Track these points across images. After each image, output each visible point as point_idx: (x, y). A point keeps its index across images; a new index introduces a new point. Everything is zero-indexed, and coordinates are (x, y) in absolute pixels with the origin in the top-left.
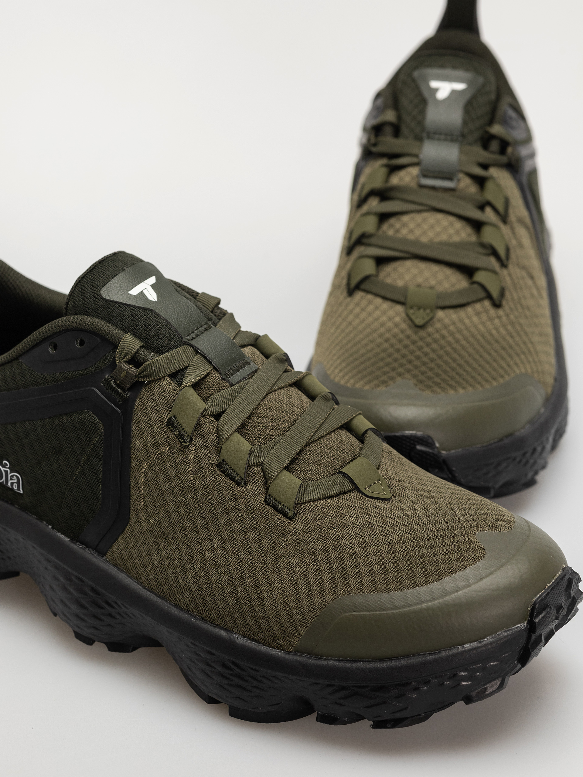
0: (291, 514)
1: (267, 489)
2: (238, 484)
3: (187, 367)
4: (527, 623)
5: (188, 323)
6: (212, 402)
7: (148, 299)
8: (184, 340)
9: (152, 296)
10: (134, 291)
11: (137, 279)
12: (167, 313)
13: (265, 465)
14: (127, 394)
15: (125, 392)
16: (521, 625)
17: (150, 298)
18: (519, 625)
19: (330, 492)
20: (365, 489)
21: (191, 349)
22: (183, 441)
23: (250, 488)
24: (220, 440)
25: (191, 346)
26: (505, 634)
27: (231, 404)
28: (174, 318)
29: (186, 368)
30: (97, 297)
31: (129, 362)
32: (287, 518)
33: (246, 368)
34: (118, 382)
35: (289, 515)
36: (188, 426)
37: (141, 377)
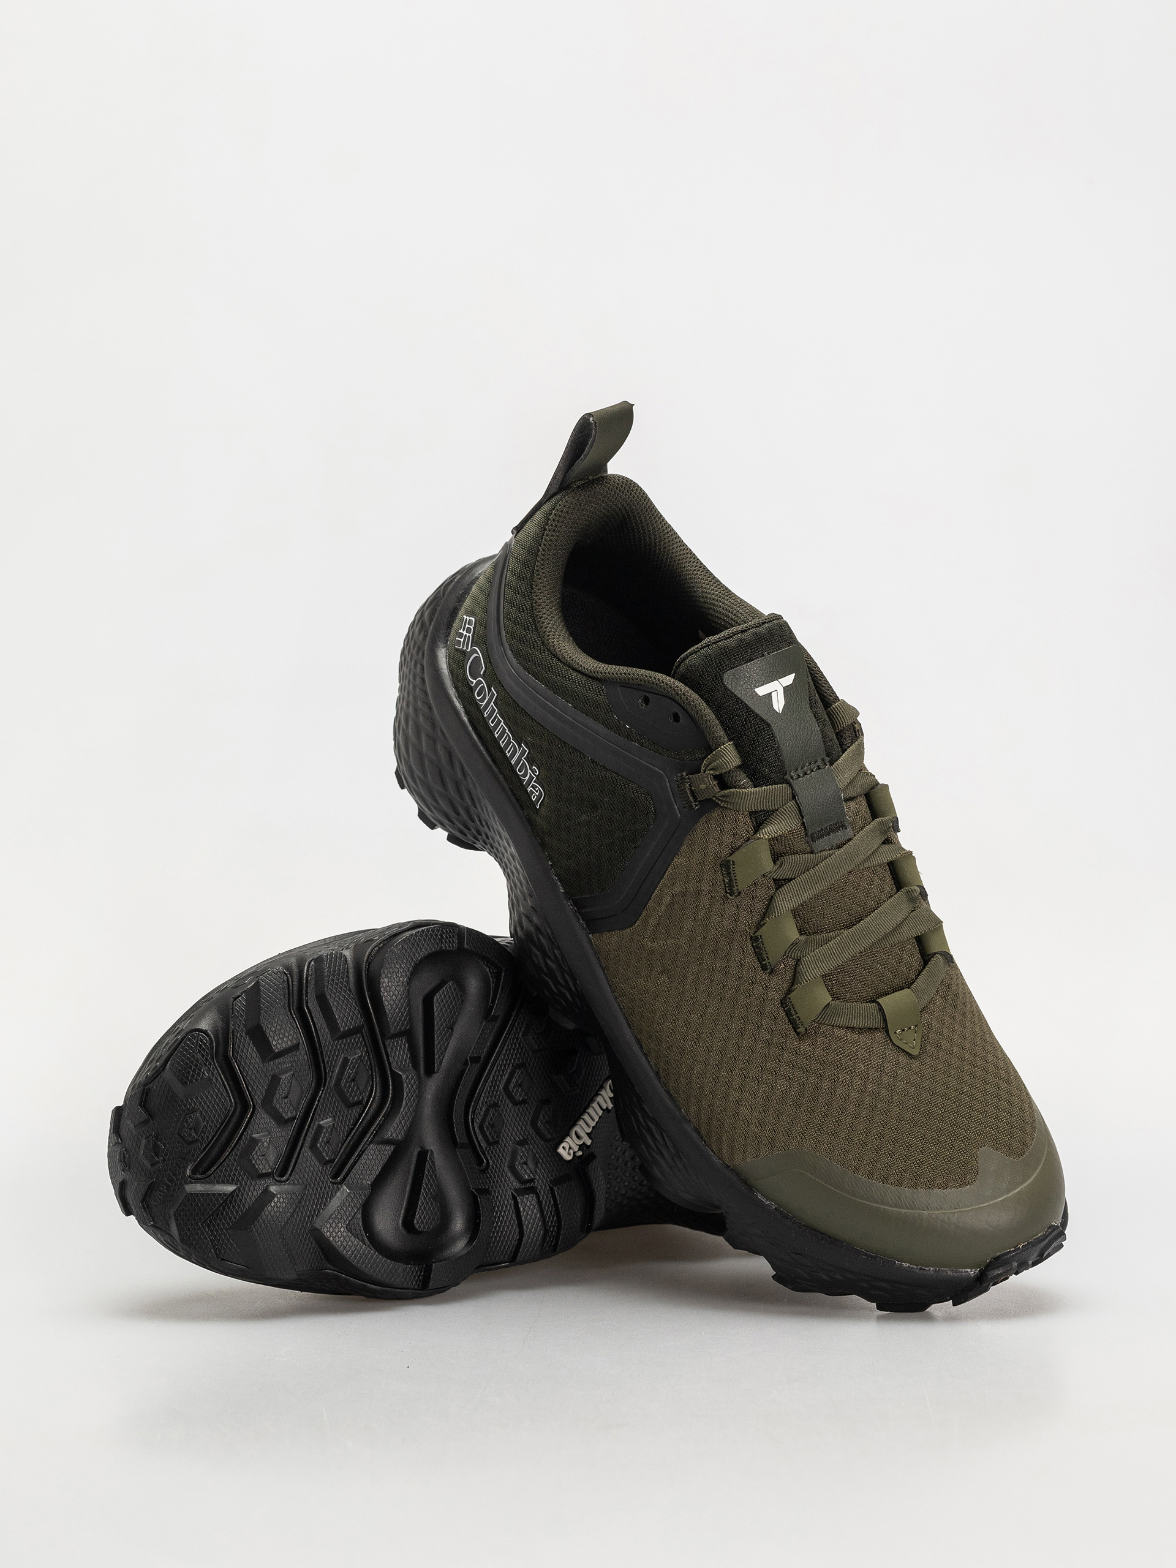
0: (801, 1030)
1: (789, 991)
2: (764, 968)
3: (777, 810)
4: (979, 1271)
5: (802, 756)
6: (781, 865)
7: (772, 705)
8: (787, 777)
9: (779, 703)
10: (761, 691)
11: (773, 674)
12: (785, 734)
13: (802, 964)
14: (696, 805)
15: (695, 801)
16: (971, 1271)
17: (775, 707)
18: (969, 1270)
19: (854, 1023)
20: (895, 1033)
21: (789, 791)
22: (729, 891)
23: (775, 980)
24: (767, 915)
25: (791, 786)
26: (950, 1273)
27: (801, 874)
28: (789, 745)
29: (773, 811)
30: (719, 678)
31: (716, 777)
32: (795, 1031)
33: (840, 833)
34: (693, 788)
35: (798, 1030)
36: (743, 881)
37: (719, 800)
